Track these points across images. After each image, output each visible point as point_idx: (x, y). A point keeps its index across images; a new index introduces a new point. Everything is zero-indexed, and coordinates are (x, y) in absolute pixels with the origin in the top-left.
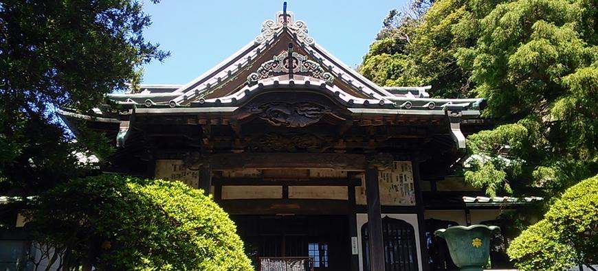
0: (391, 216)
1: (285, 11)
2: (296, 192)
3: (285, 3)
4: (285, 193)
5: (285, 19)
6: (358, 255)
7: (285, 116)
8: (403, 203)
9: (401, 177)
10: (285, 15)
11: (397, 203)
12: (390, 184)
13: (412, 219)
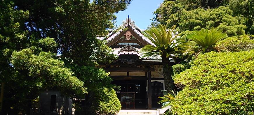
0: (157, 81)
1: (128, 18)
2: (131, 74)
3: (129, 16)
4: (128, 74)
5: (129, 20)
6: (147, 92)
7: (127, 61)
8: (161, 77)
9: (161, 70)
10: (129, 19)
11: (159, 77)
12: (157, 72)
13: (163, 82)
